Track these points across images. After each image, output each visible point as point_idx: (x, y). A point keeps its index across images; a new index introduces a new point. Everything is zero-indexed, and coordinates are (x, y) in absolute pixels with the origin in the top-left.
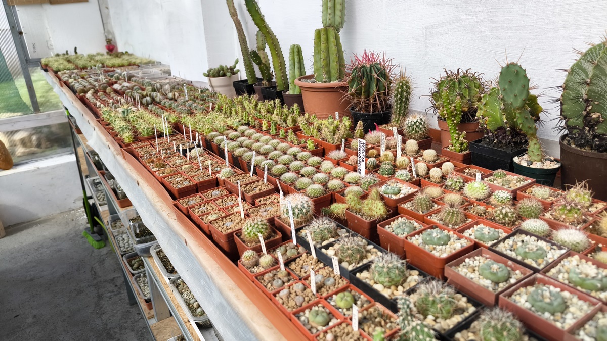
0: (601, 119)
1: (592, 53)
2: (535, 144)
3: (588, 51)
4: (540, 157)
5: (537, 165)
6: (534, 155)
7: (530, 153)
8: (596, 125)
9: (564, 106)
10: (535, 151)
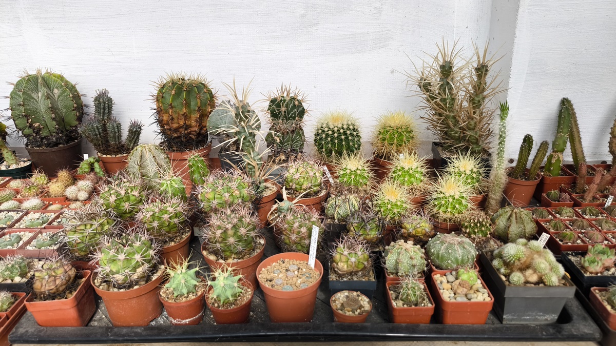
0: (41, 127)
1: (21, 84)
2: (7, 152)
3: (17, 83)
4: (15, 161)
5: (14, 167)
6: (10, 160)
7: (6, 159)
8: (40, 131)
9: (16, 122)
10: (9, 157)
